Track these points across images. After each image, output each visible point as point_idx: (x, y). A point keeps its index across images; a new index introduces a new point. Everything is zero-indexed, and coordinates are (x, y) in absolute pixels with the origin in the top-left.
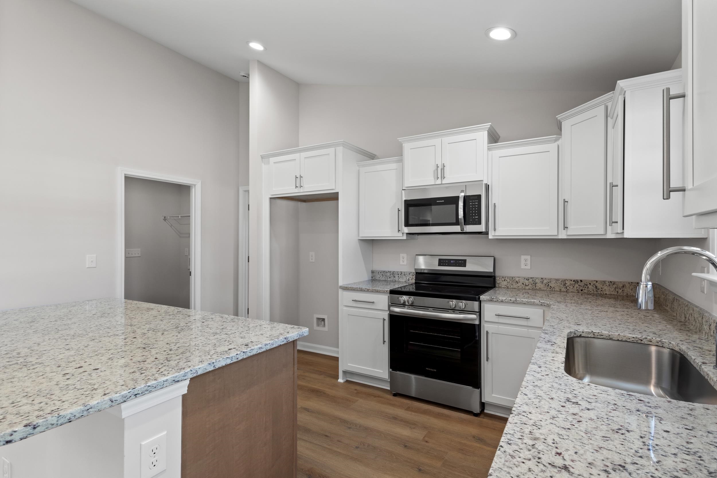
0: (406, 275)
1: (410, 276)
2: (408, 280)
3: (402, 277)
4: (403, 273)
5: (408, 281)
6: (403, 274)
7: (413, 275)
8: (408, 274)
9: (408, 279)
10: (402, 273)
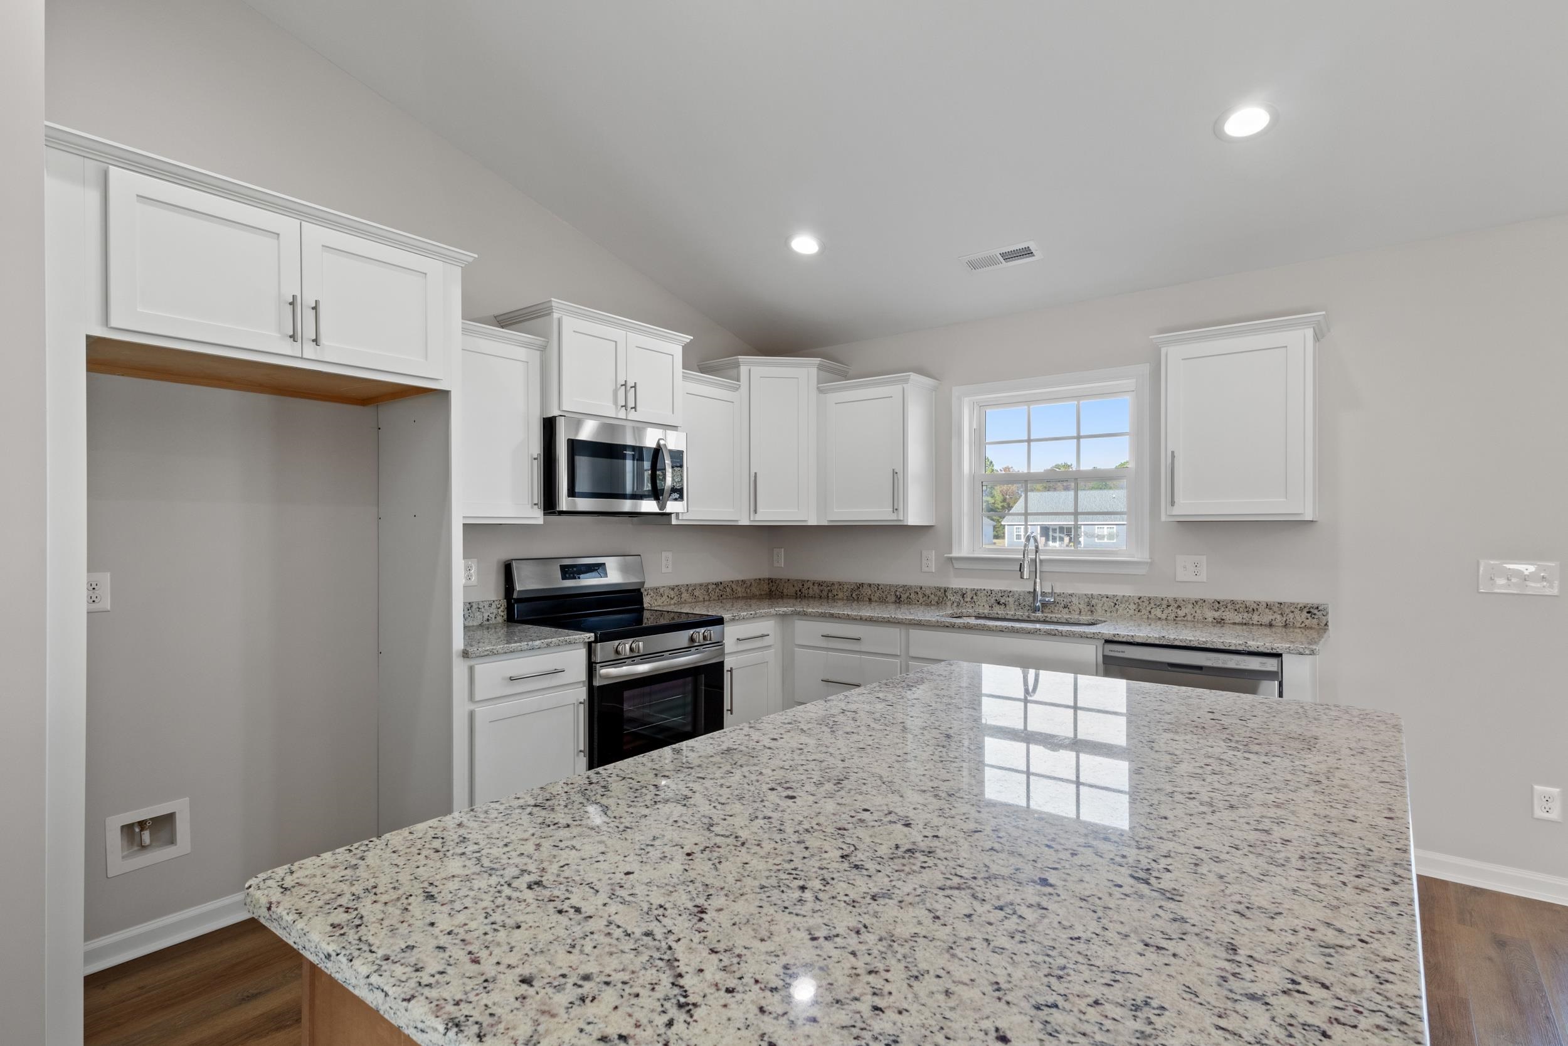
0: (483, 610)
1: (492, 611)
2: (488, 620)
3: (472, 615)
4: (474, 604)
5: (487, 623)
6: (475, 606)
7: (499, 606)
8: (486, 607)
9: (486, 617)
10: (472, 606)
